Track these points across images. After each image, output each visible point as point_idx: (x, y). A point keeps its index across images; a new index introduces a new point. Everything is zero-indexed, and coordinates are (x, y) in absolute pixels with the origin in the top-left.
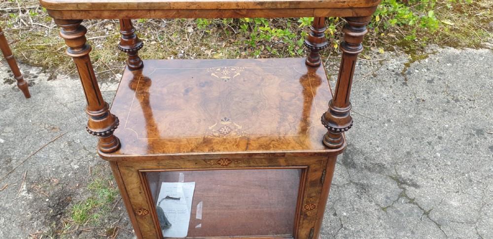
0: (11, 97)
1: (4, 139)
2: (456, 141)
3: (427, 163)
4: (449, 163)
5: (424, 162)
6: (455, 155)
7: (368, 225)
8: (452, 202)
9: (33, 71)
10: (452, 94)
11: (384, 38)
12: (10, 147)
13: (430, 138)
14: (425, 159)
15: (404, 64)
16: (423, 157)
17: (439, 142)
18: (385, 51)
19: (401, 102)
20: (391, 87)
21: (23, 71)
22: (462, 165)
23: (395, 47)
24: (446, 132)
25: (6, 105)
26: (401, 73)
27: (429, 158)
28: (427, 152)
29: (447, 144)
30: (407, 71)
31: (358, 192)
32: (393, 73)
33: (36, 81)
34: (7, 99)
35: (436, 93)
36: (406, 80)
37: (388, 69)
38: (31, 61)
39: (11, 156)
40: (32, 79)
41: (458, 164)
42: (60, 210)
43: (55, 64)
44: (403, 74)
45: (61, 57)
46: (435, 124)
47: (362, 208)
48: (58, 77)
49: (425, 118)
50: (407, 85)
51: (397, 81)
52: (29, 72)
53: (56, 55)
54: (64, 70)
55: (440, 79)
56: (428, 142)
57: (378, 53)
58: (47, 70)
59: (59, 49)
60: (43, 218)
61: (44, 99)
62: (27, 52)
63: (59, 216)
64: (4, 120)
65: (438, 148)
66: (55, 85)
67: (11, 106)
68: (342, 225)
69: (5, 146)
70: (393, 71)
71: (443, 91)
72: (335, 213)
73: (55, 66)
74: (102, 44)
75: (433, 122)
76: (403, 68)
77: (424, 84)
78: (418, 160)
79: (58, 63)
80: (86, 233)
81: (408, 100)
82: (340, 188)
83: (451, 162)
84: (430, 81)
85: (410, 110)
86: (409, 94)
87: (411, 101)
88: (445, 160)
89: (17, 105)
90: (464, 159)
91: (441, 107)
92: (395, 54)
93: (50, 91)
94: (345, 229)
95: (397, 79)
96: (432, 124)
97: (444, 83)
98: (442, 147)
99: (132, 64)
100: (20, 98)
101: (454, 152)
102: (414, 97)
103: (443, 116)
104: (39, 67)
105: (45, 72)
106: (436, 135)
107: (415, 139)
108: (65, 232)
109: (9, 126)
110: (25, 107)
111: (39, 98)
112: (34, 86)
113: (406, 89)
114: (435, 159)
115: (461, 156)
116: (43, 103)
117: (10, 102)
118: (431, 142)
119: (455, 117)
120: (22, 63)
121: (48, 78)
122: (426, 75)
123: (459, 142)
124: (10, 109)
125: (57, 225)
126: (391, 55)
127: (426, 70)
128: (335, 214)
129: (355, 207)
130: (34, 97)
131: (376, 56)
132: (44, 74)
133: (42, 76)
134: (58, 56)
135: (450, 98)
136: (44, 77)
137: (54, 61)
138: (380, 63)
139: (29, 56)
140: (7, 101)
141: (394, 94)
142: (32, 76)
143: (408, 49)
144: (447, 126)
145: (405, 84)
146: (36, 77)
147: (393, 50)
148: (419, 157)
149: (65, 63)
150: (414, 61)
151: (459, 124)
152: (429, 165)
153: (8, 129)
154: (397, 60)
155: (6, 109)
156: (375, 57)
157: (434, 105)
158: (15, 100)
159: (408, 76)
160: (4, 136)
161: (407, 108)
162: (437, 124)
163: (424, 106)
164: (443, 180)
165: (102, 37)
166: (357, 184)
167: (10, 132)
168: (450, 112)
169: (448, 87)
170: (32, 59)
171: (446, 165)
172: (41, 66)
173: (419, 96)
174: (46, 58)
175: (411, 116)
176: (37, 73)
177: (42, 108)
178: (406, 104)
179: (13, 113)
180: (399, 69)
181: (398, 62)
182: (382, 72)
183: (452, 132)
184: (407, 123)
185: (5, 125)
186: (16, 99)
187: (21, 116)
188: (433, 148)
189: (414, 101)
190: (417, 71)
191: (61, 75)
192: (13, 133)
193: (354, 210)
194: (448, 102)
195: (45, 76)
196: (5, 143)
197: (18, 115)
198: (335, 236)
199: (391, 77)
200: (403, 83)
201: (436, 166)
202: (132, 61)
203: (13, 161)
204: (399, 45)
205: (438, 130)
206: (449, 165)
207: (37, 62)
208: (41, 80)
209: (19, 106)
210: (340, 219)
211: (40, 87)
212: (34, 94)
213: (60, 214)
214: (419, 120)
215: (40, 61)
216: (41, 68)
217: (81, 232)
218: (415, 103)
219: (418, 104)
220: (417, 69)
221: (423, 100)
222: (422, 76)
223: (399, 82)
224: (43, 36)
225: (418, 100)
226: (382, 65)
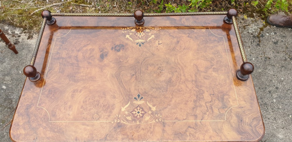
0: (6, 52)
1: (6, 86)
2: (287, 91)
3: (266, 107)
4: (281, 107)
5: (265, 106)
6: (285, 101)
8: (279, 135)
9: (17, 31)
10: (289, 54)
11: (248, 7)
12: (10, 92)
13: (271, 88)
14: (265, 104)
15: (260, 28)
16: (264, 102)
17: (276, 91)
18: (248, 17)
19: (255, 59)
20: (249, 47)
21: (11, 31)
22: (288, 109)
23: (254, 14)
24: (282, 83)
25: (3, 59)
26: (257, 36)
27: (268, 103)
28: (268, 99)
29: (281, 93)
30: (261, 35)
32: (252, 36)
33: (20, 40)
34: (4, 55)
35: (278, 53)
36: (260, 41)
37: (248, 32)
38: (15, 23)
39: (11, 99)
40: (17, 38)
41: (286, 108)
43: (30, 26)
44: (258, 37)
45: (34, 21)
46: (275, 78)
48: (34, 36)
49: (269, 72)
50: (260, 46)
51: (254, 42)
52: (15, 32)
53: (30, 18)
54: (37, 31)
55: (282, 41)
56: (269, 91)
57: (243, 19)
58: (26, 31)
59: (32, 14)
61: (27, 55)
62: (11, 16)
64: (4, 71)
65: (275, 96)
66: (33, 43)
67: (7, 60)
69: (7, 91)
70: (252, 34)
71: (283, 51)
73: (31, 28)
74: (60, 10)
75: (274, 75)
76: (259, 31)
77: (271, 45)
78: (261, 105)
79: (33, 25)
81: (260, 58)
83: (282, 106)
84: (275, 43)
85: (260, 66)
86: (260, 53)
87: (262, 59)
88: (278, 105)
89: (10, 60)
90: (290, 104)
91: (280, 64)
92: (254, 20)
93: (30, 48)
95: (254, 41)
96: (273, 77)
97: (285, 44)
98: (277, 95)
100: (12, 54)
101: (285, 98)
102: (263, 55)
103: (281, 71)
104: (20, 28)
105: (25, 33)
106: (274, 86)
107: (261, 89)
109: (7, 76)
110: (15, 61)
111: (23, 54)
112: (19, 44)
113: (259, 49)
114: (272, 104)
115: (288, 102)
116: (26, 58)
117: (6, 57)
118: (271, 91)
119: (289, 72)
120: (9, 25)
121: (27, 37)
122: (273, 38)
123: (289, 92)
124: (7, 62)
126: (252, 21)
127: (273, 34)
130: (20, 53)
131: (242, 21)
132: (24, 34)
133: (24, 36)
134: (32, 20)
135: (287, 57)
136: (24, 37)
137: (30, 24)
138: (244, 28)
139: (13, 20)
140: (4, 56)
141: (251, 53)
142: (17, 36)
143: (263, 16)
144: (282, 79)
145: (258, 45)
146: (19, 36)
147: (253, 17)
148: (262, 102)
149: (37, 25)
150: (266, 26)
151: (290, 78)
152: (267, 108)
153: (7, 78)
154: (255, 24)
155: (4, 62)
156: (240, 22)
157: (276, 62)
158: (8, 56)
159: (261, 38)
160: (6, 83)
161: (258, 64)
162: (276, 77)
163: (269, 63)
164: (275, 119)
165: (59, 3)
167: (8, 80)
168: (286, 68)
169: (287, 48)
170: (15, 22)
171: (278, 108)
172: (22, 27)
173: (267, 55)
174: (24, 21)
175: (260, 71)
176: (20, 33)
177: (26, 62)
178: (258, 61)
179: (9, 66)
180: (256, 32)
181: (256, 27)
182: (244, 35)
183: (285, 83)
184: (257, 76)
185: (4, 75)
186: (9, 54)
187: (14, 68)
188: (272, 96)
189: (263, 59)
190: (267, 34)
191: (36, 34)
192: (11, 82)
194: (286, 60)
195: (26, 35)
196: (7, 89)
197: (12, 67)
199: (250, 39)
200: (258, 44)
201: (272, 109)
203: (13, 103)
204: (257, 12)
205: (276, 82)
206: (280, 109)
207: (19, 24)
208: (23, 39)
209: (12, 60)
211: (23, 45)
212: (20, 51)
214: (265, 74)
215: (21, 23)
216: (22, 29)
218: (264, 60)
219: (265, 61)
220: (268, 33)
221: (269, 58)
222: (271, 39)
223: (255, 44)
224: (20, 2)
225: (266, 58)
226: (245, 29)
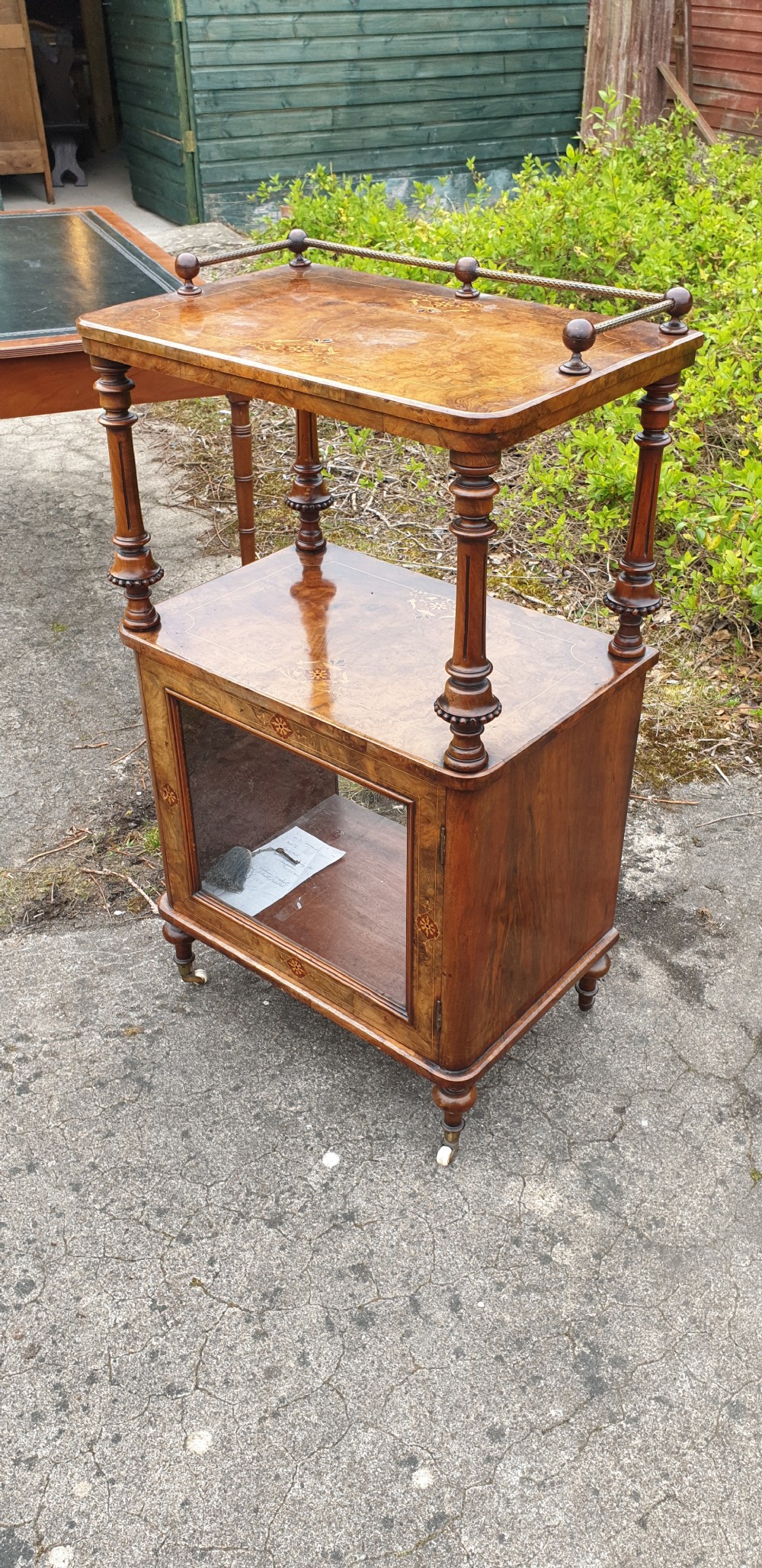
7: (678, 1176)
31: (727, 1106)
42: (143, 816)
47: (701, 1137)
60: (109, 816)
63: (133, 824)
68: (615, 1136)
72: (624, 1108)
80: (145, 869)
82: (691, 1075)
94: (614, 1148)
99: (302, 539)
108: (118, 849)
125: (119, 833)
128: (621, 1111)
129: (686, 1126)
166: (745, 1092)
193: (677, 1130)
198: (574, 1143)
202: (304, 534)
210: (622, 1126)
213: (137, 822)
217: (140, 862)
